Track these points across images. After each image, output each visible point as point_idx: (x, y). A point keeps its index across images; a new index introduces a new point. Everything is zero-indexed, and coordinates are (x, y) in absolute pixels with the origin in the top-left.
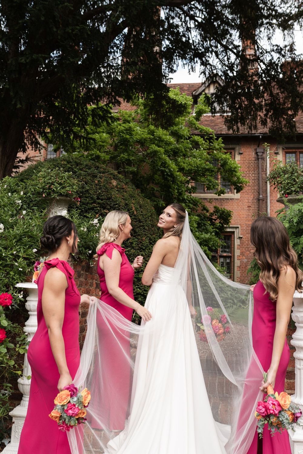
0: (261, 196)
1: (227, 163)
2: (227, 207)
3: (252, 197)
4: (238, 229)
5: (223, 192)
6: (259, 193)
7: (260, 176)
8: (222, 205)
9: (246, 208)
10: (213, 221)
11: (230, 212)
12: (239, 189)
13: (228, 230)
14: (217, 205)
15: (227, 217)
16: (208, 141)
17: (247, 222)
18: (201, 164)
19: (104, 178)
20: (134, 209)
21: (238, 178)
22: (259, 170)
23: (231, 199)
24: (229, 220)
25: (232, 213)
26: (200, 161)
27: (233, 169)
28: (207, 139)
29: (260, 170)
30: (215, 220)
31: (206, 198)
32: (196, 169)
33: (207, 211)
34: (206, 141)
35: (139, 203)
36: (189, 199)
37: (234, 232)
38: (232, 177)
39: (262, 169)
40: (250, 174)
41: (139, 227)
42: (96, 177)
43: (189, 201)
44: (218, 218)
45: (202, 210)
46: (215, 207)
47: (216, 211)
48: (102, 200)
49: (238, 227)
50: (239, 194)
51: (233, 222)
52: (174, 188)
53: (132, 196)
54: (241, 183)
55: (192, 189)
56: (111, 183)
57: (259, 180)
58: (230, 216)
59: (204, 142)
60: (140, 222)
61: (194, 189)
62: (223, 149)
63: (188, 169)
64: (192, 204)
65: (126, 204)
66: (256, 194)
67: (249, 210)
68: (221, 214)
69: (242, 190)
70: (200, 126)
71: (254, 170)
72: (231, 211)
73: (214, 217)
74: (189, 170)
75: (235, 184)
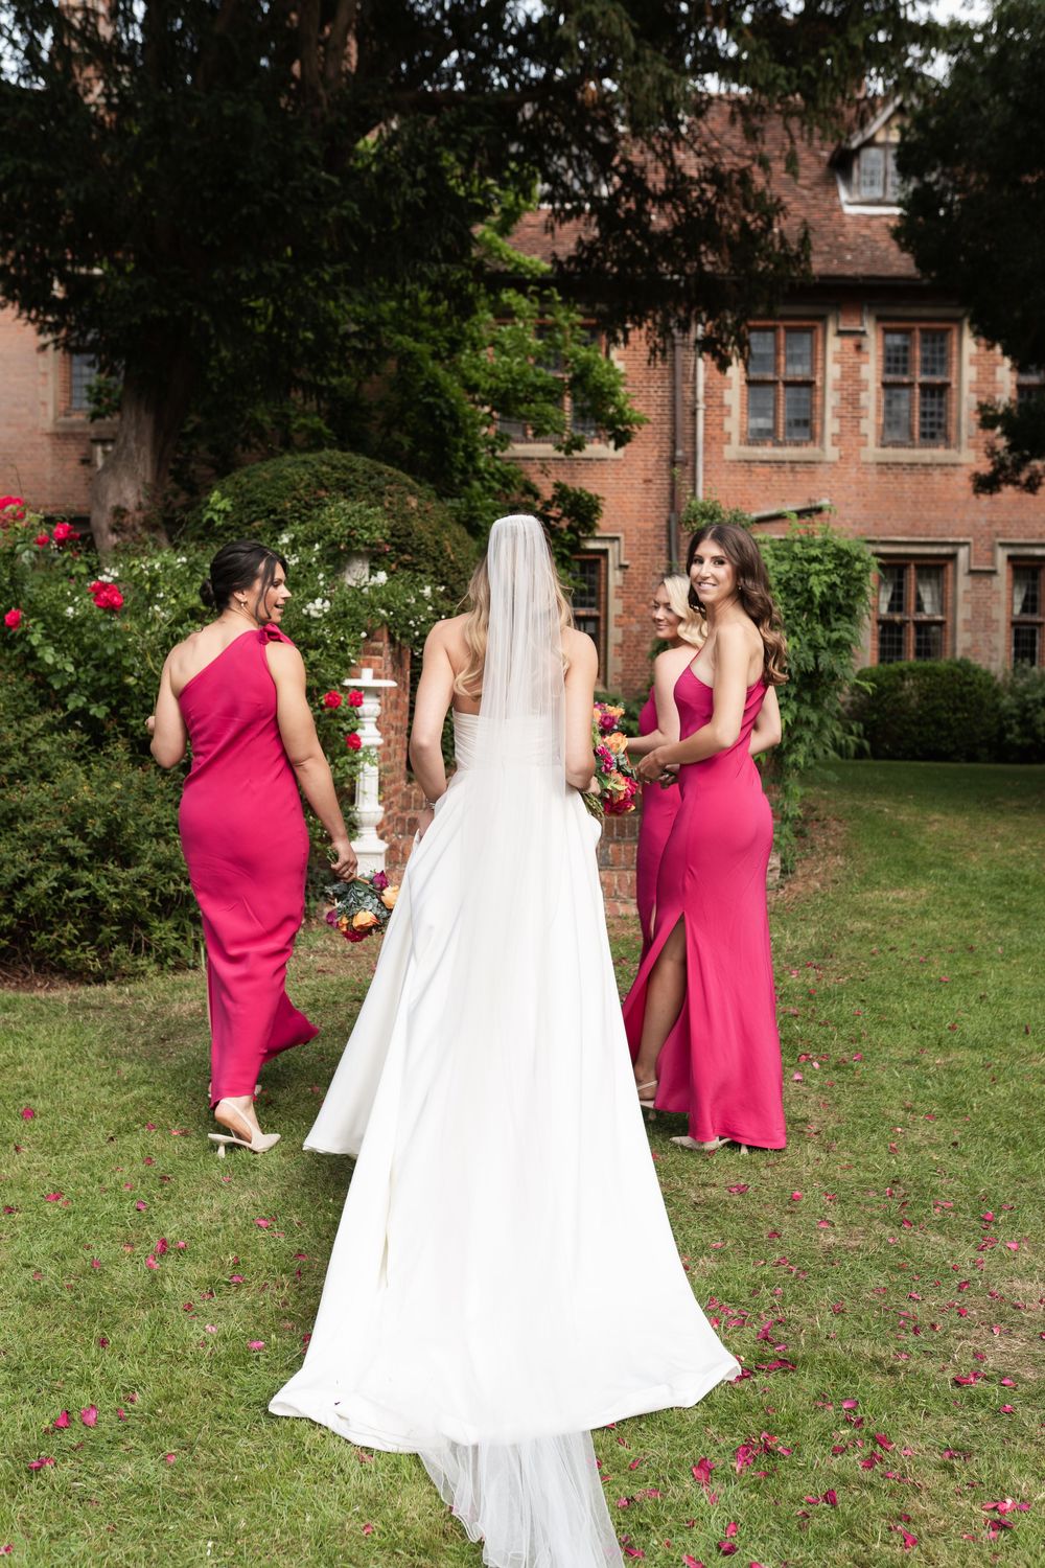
0: (679, 453)
1: (592, 371)
2: (587, 483)
3: (656, 453)
4: (616, 543)
5: (579, 446)
6: (674, 442)
7: (679, 397)
8: (573, 477)
9: (638, 483)
10: (552, 522)
11: (598, 498)
12: (621, 439)
13: (592, 545)
14: (563, 480)
15: (590, 513)
16: (536, 299)
17: (640, 524)
18: (523, 374)
19: (396, 496)
20: (449, 550)
21: (620, 411)
22: (674, 378)
23: (598, 460)
24: (593, 521)
25: (600, 501)
26: (519, 363)
27: (606, 390)
28: (533, 292)
29: (679, 378)
30: (557, 520)
31: (530, 455)
32: (510, 386)
33: (537, 496)
34: (532, 301)
35: (454, 537)
36: (492, 470)
37: (605, 552)
38: (604, 406)
39: (684, 375)
40: (652, 390)
41: (459, 583)
42: (382, 494)
43: (492, 475)
44: (563, 515)
45: (523, 494)
46: (557, 486)
47: (560, 494)
48: (399, 537)
49: (617, 539)
50: (621, 451)
51: (605, 524)
52: (456, 444)
53: (443, 525)
54: (629, 422)
55: (498, 441)
56: (407, 504)
57: (674, 406)
58: (596, 509)
59: (525, 303)
60: (460, 573)
61: (502, 440)
62: (578, 328)
63: (487, 387)
64: (498, 481)
65: (437, 542)
66: (666, 446)
67: (647, 490)
68: (572, 505)
69: (629, 440)
70: (514, 255)
71: (662, 378)
72: (600, 495)
73: (552, 514)
74: (491, 389)
75: (611, 423)
